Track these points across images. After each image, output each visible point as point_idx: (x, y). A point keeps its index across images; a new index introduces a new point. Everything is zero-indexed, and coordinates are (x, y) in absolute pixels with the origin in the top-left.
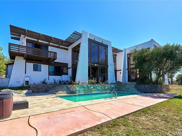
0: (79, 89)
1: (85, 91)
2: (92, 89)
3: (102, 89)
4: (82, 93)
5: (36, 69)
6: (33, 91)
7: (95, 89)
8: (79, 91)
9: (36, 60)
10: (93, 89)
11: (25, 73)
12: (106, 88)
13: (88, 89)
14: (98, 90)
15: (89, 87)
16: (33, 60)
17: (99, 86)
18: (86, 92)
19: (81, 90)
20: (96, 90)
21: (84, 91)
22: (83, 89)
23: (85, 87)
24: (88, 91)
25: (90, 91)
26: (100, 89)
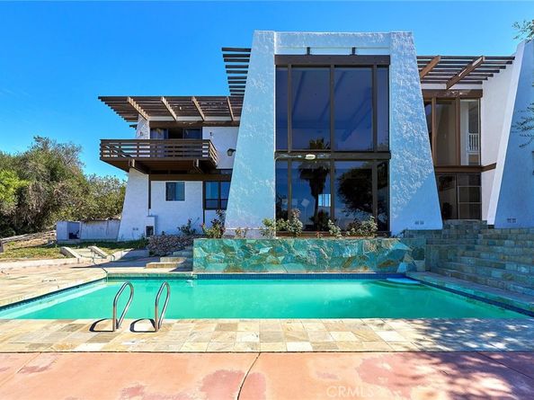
0: (206, 254)
1: (232, 264)
2: (265, 255)
3: (321, 259)
4: (219, 269)
5: (172, 194)
6: (151, 253)
7: (281, 258)
8: (206, 262)
9: (173, 172)
10: (270, 258)
11: (150, 208)
12: (348, 254)
13: (248, 256)
14: (298, 260)
15: (248, 249)
16: (166, 172)
17: (304, 246)
18: (236, 269)
19: (213, 258)
20: (284, 262)
21: (226, 261)
22: (222, 255)
23: (232, 249)
24: (245, 265)
25: (254, 262)
26: (313, 259)
